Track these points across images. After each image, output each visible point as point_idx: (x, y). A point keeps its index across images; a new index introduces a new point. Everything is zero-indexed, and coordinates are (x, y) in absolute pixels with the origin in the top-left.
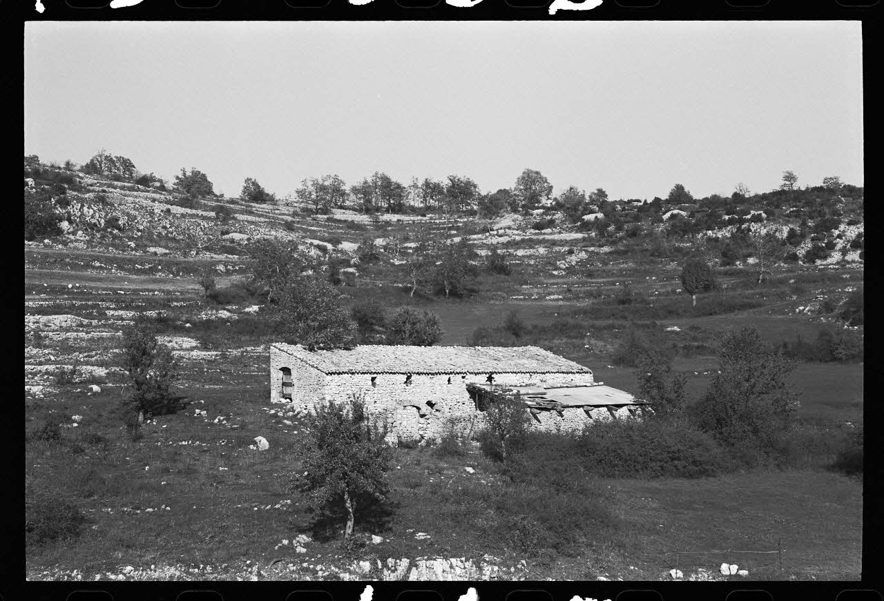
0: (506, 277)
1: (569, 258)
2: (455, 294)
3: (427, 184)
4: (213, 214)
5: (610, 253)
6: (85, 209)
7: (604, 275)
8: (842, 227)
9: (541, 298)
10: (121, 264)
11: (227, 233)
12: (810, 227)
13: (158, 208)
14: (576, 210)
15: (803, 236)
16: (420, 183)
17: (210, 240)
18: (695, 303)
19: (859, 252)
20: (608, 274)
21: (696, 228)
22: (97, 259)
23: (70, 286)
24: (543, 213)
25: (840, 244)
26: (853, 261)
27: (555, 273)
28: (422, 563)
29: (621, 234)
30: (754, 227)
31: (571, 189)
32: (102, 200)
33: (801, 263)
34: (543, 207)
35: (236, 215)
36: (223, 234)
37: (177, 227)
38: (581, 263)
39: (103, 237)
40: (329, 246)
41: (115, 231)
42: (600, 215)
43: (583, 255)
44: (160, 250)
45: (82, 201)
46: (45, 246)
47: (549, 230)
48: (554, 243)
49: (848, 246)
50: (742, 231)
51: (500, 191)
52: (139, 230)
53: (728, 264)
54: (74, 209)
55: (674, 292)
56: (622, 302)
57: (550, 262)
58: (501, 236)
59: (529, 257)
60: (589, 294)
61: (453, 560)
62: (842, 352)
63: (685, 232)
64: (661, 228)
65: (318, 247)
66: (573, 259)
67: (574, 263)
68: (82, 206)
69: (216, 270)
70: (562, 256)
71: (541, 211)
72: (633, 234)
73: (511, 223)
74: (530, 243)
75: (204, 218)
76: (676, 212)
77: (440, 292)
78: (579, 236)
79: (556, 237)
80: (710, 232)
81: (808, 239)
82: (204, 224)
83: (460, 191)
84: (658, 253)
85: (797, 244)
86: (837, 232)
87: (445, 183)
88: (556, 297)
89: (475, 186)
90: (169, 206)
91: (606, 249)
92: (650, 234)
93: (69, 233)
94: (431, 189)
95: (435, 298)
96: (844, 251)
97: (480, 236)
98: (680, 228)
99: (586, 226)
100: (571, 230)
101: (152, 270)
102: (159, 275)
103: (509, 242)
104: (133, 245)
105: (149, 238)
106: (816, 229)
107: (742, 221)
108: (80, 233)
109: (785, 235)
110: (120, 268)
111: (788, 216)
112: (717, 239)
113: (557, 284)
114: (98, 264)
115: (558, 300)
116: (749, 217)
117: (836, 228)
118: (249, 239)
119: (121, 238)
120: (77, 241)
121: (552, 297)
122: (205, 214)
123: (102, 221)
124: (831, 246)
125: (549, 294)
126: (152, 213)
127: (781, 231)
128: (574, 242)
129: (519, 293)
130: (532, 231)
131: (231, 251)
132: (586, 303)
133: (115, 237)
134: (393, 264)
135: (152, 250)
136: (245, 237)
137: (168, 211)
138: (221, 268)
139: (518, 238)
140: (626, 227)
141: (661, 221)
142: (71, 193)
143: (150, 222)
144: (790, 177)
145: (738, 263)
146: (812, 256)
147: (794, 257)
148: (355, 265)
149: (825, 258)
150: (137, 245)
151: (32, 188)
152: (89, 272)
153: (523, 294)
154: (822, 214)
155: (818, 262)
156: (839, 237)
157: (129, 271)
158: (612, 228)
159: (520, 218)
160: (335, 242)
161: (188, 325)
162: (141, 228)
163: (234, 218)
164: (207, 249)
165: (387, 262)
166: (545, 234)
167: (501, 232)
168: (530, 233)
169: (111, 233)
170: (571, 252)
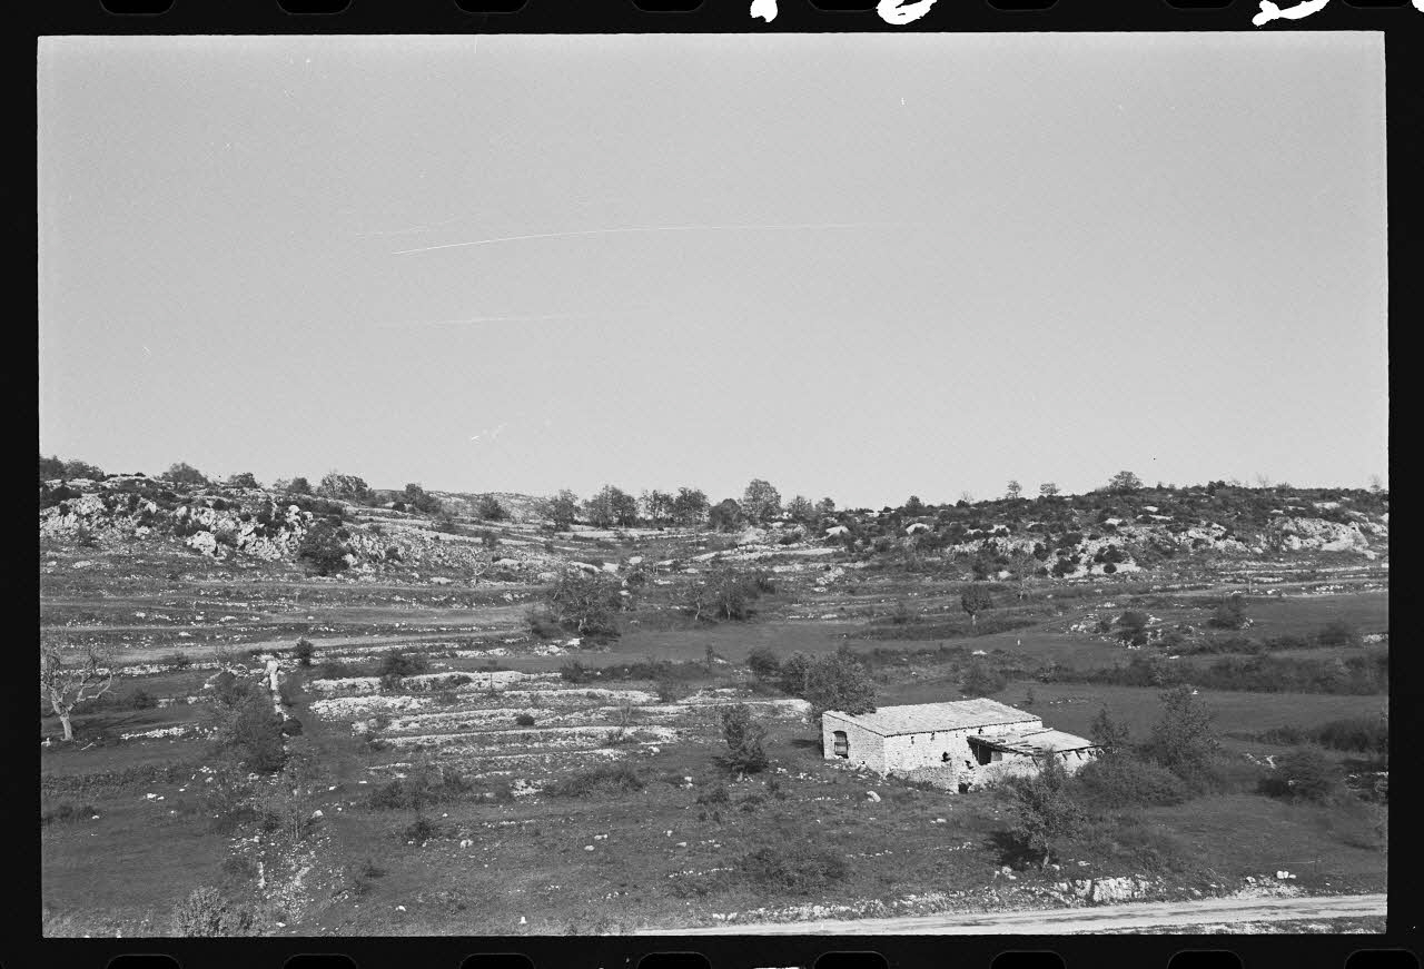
0: (772, 596)
1: (827, 575)
2: (736, 616)
3: (656, 496)
4: (479, 540)
5: (864, 569)
6: (365, 539)
7: (865, 591)
8: (1085, 541)
9: (816, 618)
10: (420, 597)
11: (498, 559)
12: (1054, 542)
13: (428, 536)
14: (816, 522)
15: (1049, 551)
16: (650, 494)
17: (483, 567)
18: (974, 623)
19: (1103, 566)
20: (868, 590)
21: (944, 542)
22: (396, 593)
23: (397, 625)
24: (784, 526)
25: (1084, 558)
26: (1099, 576)
27: (817, 589)
28: (1102, 883)
29: (870, 548)
30: (1000, 541)
31: (798, 498)
32: (376, 530)
33: (1050, 576)
34: (781, 520)
35: (501, 540)
36: (495, 560)
37: (450, 555)
38: (838, 578)
39: (387, 569)
40: (596, 569)
41: (396, 562)
42: (845, 529)
43: (840, 571)
44: (443, 580)
45: (360, 533)
46: (339, 580)
47: (795, 545)
48: (807, 559)
49: (1092, 560)
50: (989, 546)
51: (726, 501)
52: (417, 560)
53: (981, 578)
54: (354, 541)
55: (941, 608)
56: (897, 621)
57: (810, 579)
58: (751, 552)
59: (786, 573)
60: (863, 613)
61: (1120, 879)
62: (1159, 678)
63: (934, 546)
64: (907, 542)
65: (586, 570)
66: (831, 575)
67: (832, 580)
68: (361, 537)
69: (504, 599)
70: (820, 573)
71: (780, 524)
72: (882, 548)
73: (756, 538)
74: (783, 560)
75: (472, 544)
76: (919, 525)
77: (723, 614)
78: (829, 550)
79: (806, 552)
80: (957, 547)
81: (1054, 555)
82: (473, 550)
83: (690, 503)
84: (911, 568)
85: (1044, 559)
86: (1080, 547)
87: (676, 495)
88: (830, 616)
89: (704, 497)
90: (437, 534)
91: (860, 564)
92: (900, 549)
93: (355, 566)
94: (660, 500)
95: (718, 620)
96: (1089, 566)
97: (729, 552)
98: (928, 543)
99: (832, 541)
100: (817, 545)
101: (448, 602)
102: (456, 607)
103: (760, 558)
104: (417, 576)
105: (427, 569)
106: (1060, 544)
107: (987, 536)
108: (366, 565)
109: (1032, 549)
110: (419, 601)
111: (1030, 530)
112: (965, 554)
113: (825, 602)
114: (398, 598)
115: (833, 619)
116: (993, 531)
117: (1079, 543)
118: (520, 565)
119: (402, 569)
120: (365, 574)
121: (827, 616)
122: (472, 539)
123: (383, 552)
124: (1076, 560)
125: (824, 613)
126: (423, 542)
127: (1028, 545)
128: (826, 558)
129: (791, 611)
130: (781, 546)
131: (507, 578)
132: (862, 622)
133: (397, 569)
134: (657, 585)
135: (435, 580)
136: (516, 562)
137: (437, 538)
138: (508, 597)
139: (770, 554)
140: (873, 541)
141: (906, 534)
142: (347, 525)
143: (424, 550)
144: (1015, 487)
145: (990, 577)
146: (1061, 569)
147: (1044, 572)
148: (626, 588)
149: (1072, 572)
150: (421, 576)
151: (312, 522)
152: (392, 608)
153: (799, 614)
154: (1062, 528)
155: (1067, 576)
156: (1083, 551)
157: (427, 603)
158: (859, 542)
159: (764, 532)
160: (599, 563)
161: (599, 673)
162: (418, 557)
163: (500, 543)
164: (485, 576)
165: (651, 582)
166: (793, 549)
167: (750, 547)
168: (778, 549)
169: (392, 564)
170: (828, 569)
